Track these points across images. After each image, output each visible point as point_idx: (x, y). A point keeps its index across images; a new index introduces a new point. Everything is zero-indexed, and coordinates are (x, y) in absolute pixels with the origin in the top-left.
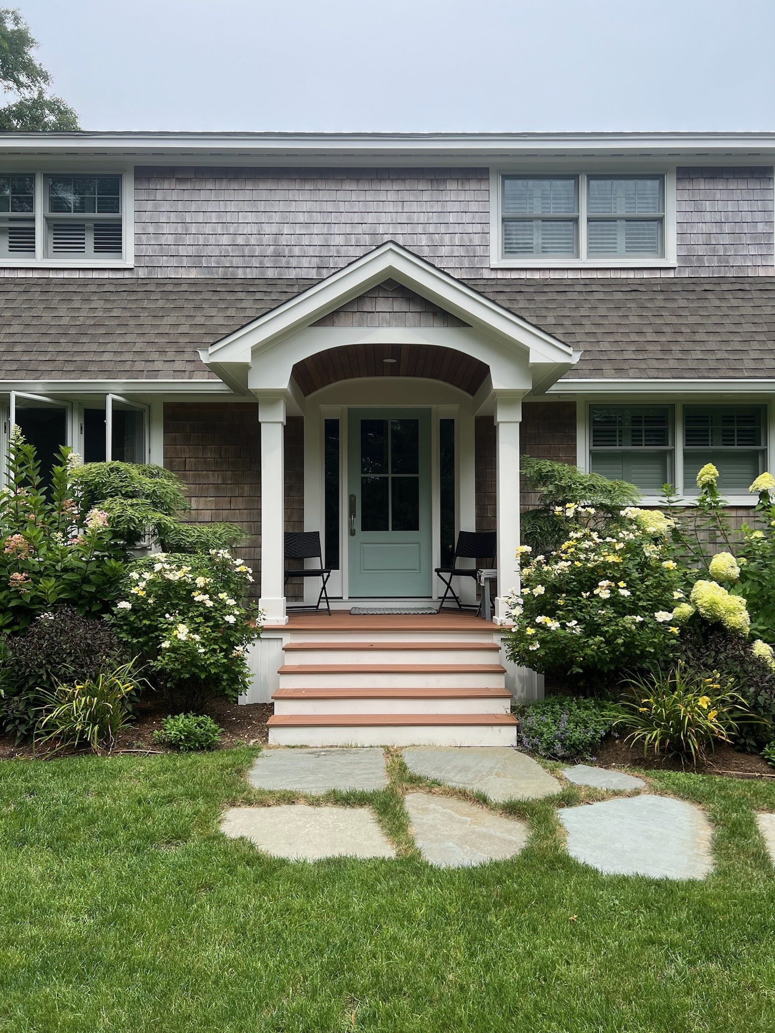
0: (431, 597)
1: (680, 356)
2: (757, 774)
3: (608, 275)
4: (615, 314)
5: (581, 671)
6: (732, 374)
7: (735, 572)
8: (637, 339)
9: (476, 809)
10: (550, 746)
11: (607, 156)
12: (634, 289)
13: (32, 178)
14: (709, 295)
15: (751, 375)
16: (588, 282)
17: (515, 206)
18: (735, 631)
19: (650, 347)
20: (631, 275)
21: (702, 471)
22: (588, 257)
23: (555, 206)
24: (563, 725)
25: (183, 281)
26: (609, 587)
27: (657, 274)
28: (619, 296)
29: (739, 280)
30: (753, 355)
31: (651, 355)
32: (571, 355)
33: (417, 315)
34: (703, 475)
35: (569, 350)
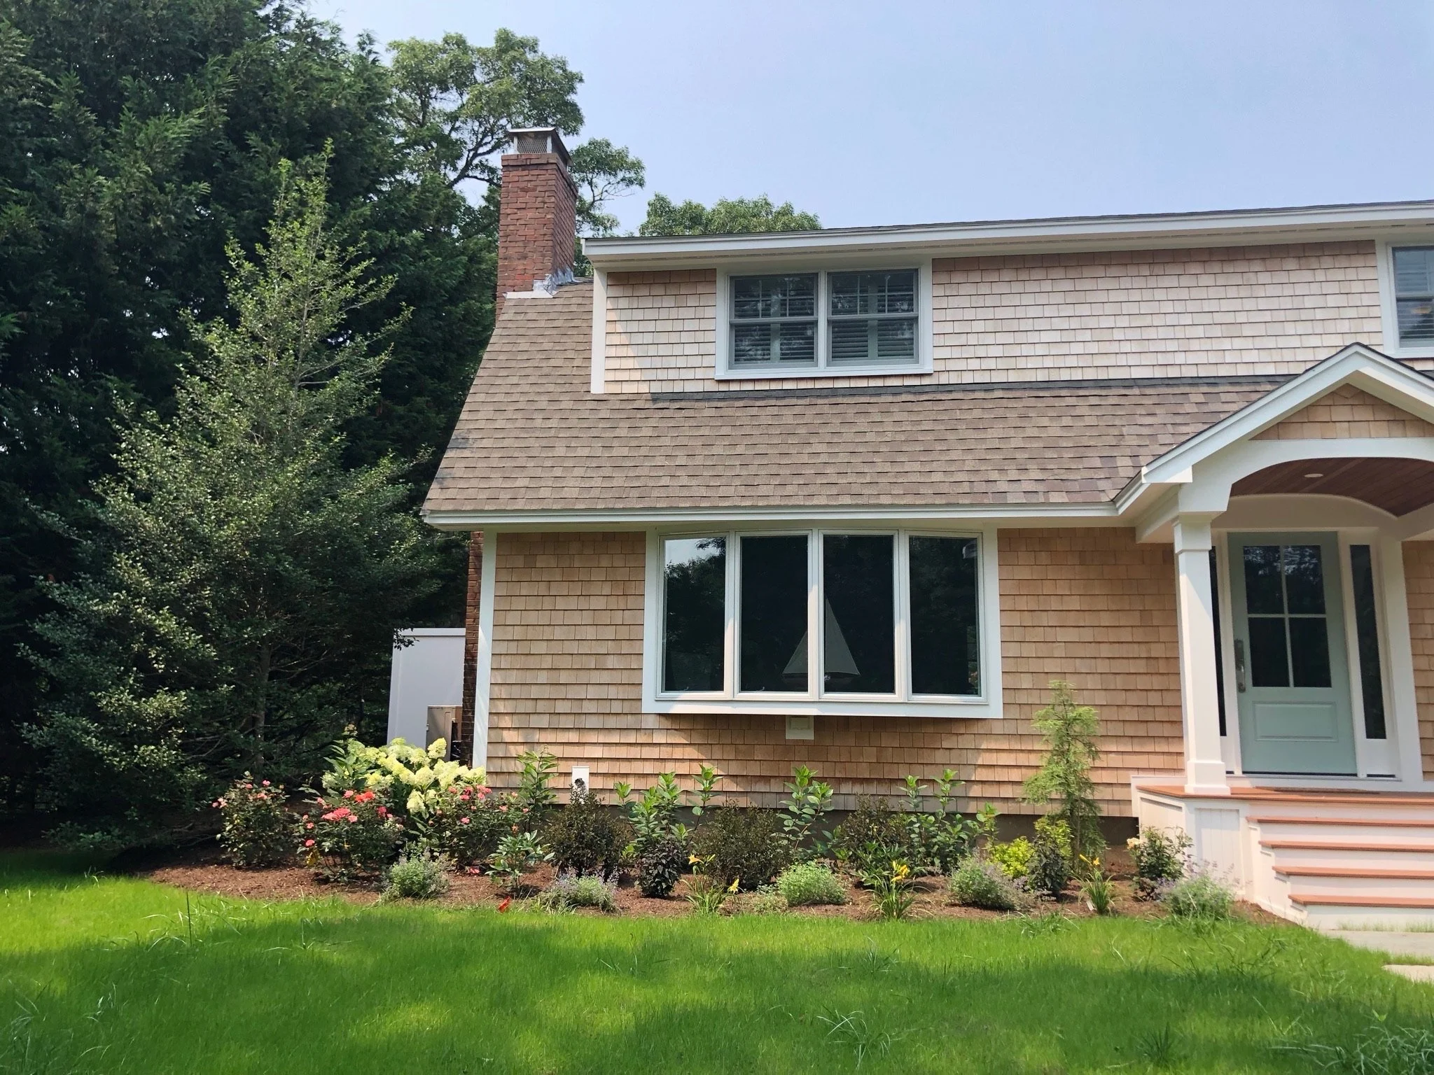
0: (1356, 775)
13: (813, 278)
25: (996, 386)
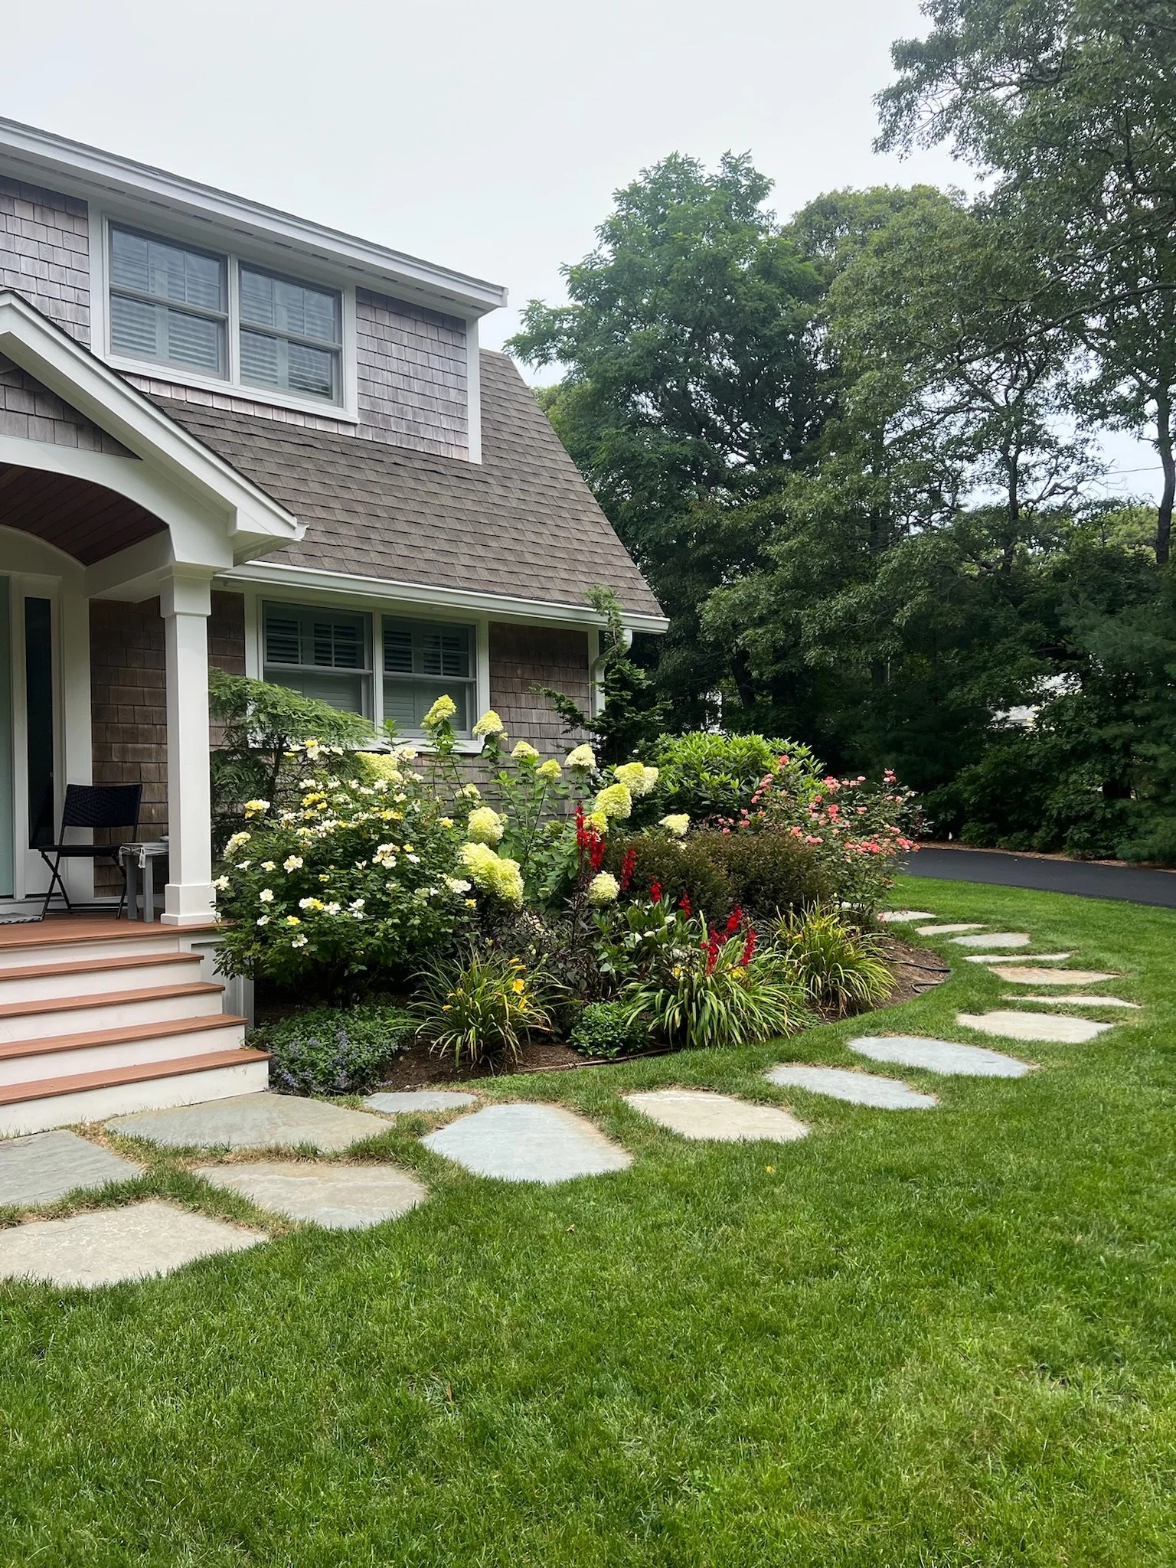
0: (11, 897)
1: (381, 548)
2: (571, 1065)
3: (270, 415)
4: (288, 474)
5: (364, 968)
6: (444, 581)
7: (499, 832)
8: (324, 516)
9: (305, 1166)
10: (329, 1075)
11: (269, 242)
12: (308, 442)
14: (401, 471)
15: (466, 585)
16: (242, 419)
17: (129, 275)
18: (510, 901)
19: (343, 530)
20: (300, 421)
21: (436, 705)
22: (242, 383)
23: (191, 293)
24: (344, 1046)
26: (393, 853)
27: (334, 429)
28: (288, 449)
29: (432, 459)
30: (467, 561)
31: (346, 542)
32: (294, 528)
33: (49, 424)
34: (438, 710)
35: (293, 521)
